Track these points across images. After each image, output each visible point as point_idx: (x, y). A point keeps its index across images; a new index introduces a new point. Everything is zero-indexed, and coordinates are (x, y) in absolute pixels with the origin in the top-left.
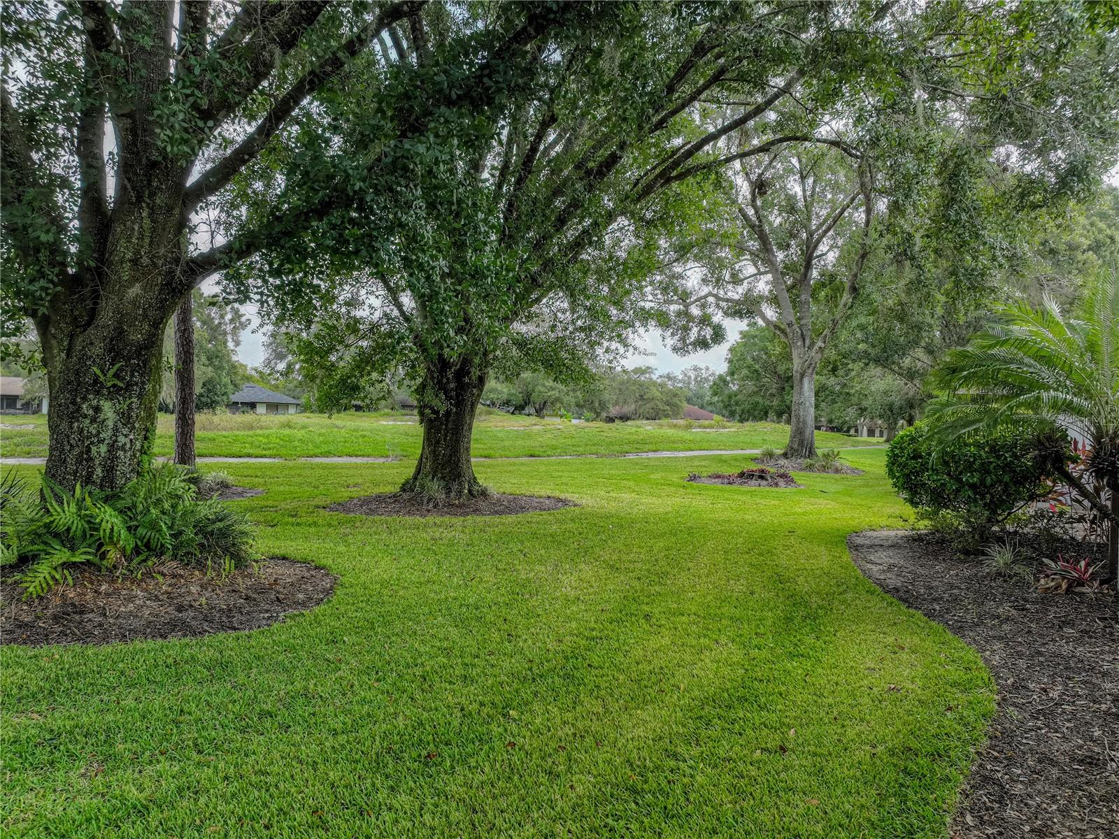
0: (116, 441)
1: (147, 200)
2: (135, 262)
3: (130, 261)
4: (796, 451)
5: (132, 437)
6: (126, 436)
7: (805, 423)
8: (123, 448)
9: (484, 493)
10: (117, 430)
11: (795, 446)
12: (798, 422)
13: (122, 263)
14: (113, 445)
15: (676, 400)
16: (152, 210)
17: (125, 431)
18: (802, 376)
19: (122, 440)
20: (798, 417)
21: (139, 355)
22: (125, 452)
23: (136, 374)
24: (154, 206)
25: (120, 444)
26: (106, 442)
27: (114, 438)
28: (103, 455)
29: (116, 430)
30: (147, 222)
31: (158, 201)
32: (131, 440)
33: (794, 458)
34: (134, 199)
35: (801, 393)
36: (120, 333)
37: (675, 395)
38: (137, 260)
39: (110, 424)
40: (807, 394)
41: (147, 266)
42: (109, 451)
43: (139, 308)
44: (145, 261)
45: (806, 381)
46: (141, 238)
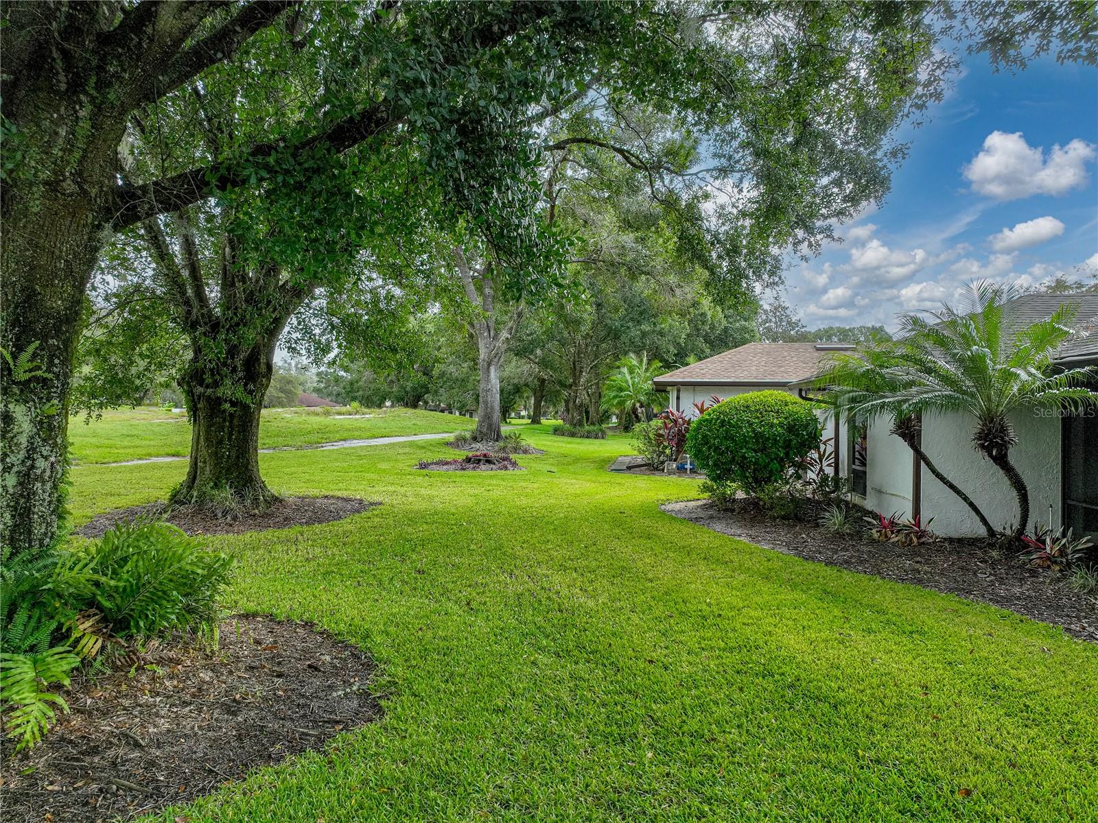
0: (33, 467)
1: (92, 92)
2: (53, 186)
3: (46, 183)
4: (486, 435)
5: (53, 459)
6: (46, 458)
7: (492, 408)
8: (40, 478)
9: (277, 500)
10: (34, 450)
11: (485, 430)
12: (486, 407)
13: (31, 184)
14: (27, 475)
15: (289, 387)
16: (100, 109)
17: (45, 450)
18: (489, 365)
19: (41, 464)
20: (486, 402)
21: (58, 331)
22: (43, 483)
23: (57, 361)
24: (103, 103)
25: (38, 472)
26: (15, 469)
27: (29, 463)
28: (11, 491)
29: (32, 450)
30: (85, 125)
31: (112, 96)
32: (52, 464)
33: (484, 441)
34: (63, 87)
35: (488, 381)
36: (29, 297)
37: (289, 382)
38: (58, 182)
39: (23, 440)
40: (493, 381)
41: (71, 195)
42: (21, 484)
43: (60, 257)
44: (69, 186)
45: (492, 369)
46: (69, 149)
